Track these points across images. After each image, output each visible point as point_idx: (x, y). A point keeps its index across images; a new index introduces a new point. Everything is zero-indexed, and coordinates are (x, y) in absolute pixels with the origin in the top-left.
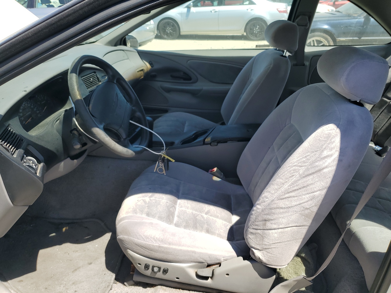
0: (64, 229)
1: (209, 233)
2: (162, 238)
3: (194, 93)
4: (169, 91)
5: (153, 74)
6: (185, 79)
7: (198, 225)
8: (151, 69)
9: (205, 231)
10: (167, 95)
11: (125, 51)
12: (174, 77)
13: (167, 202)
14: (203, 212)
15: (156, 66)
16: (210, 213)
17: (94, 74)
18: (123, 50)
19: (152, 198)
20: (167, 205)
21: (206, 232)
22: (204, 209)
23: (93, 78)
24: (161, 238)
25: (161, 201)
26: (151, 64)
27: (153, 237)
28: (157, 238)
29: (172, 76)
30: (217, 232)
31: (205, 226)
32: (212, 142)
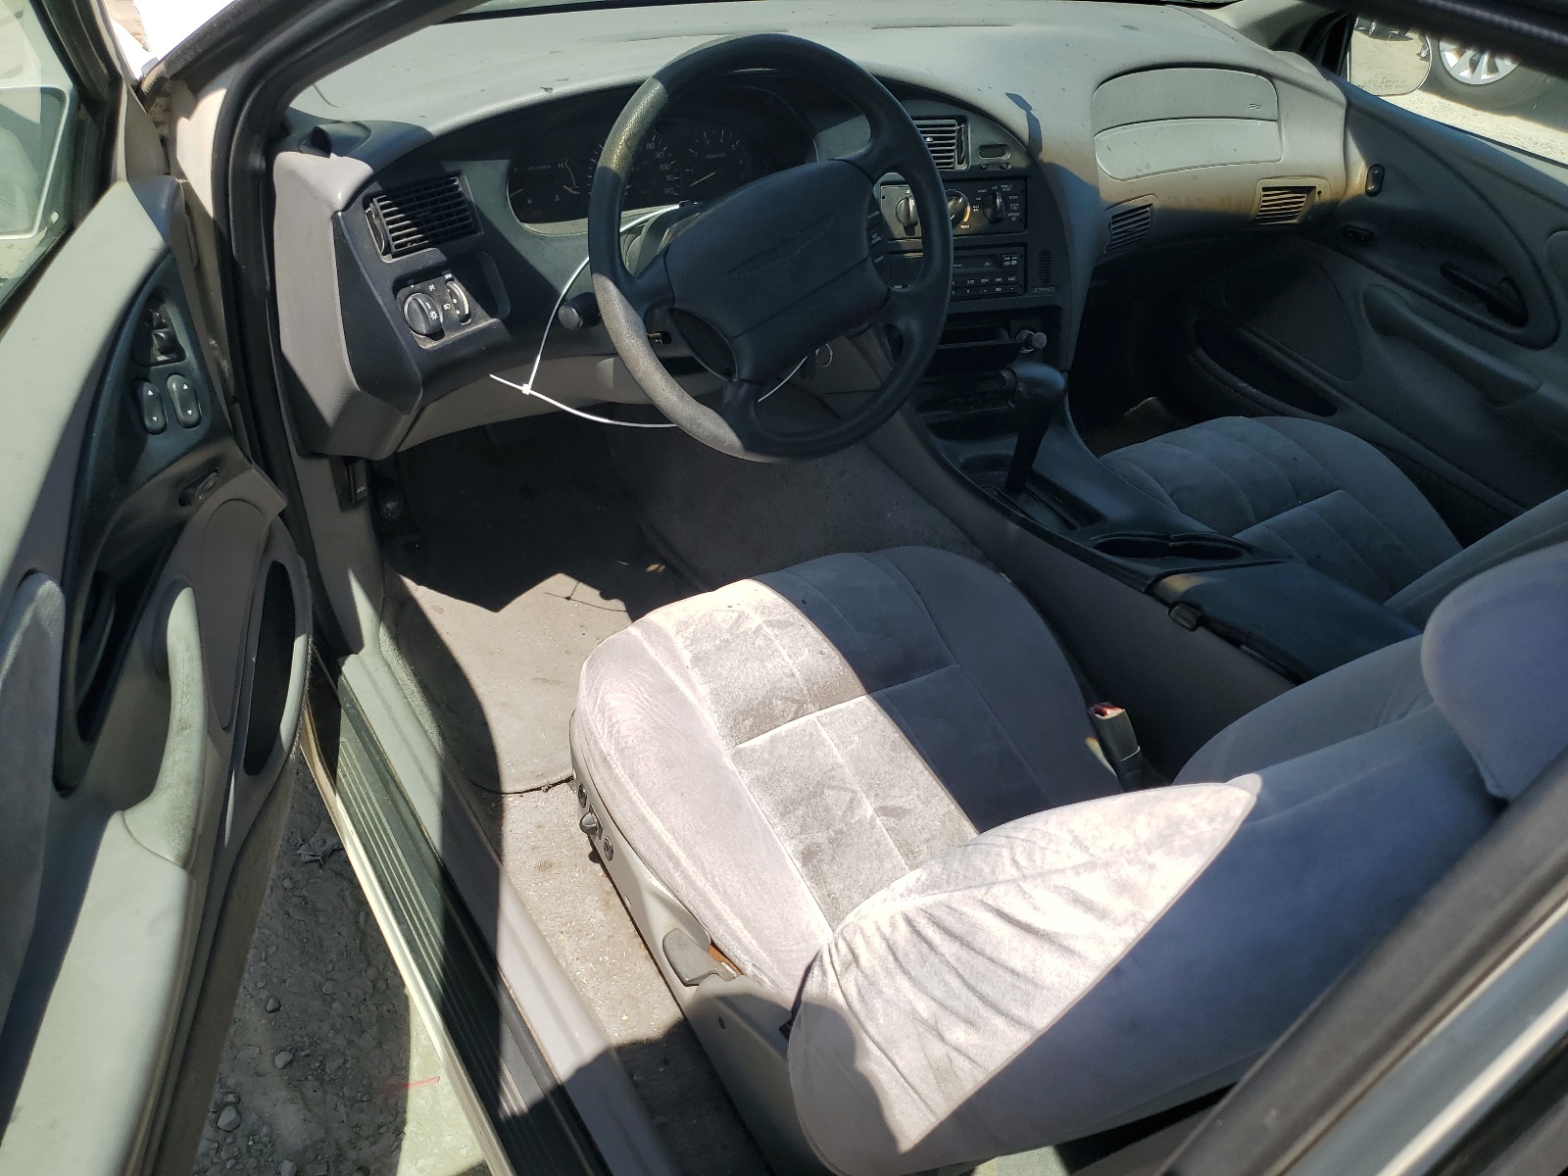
0: (652, 568)
1: (804, 865)
2: (630, 744)
3: (1490, 392)
4: (1389, 327)
5: (1359, 225)
6: (1497, 309)
7: (799, 813)
8: (1357, 199)
9: (801, 847)
10: (1374, 342)
11: (1277, 82)
12: (1452, 279)
13: (793, 675)
14: (877, 795)
15: (1394, 199)
16: (900, 819)
17: (953, 126)
18: (1270, 76)
19: (767, 630)
20: (781, 679)
21: (802, 853)
22: (896, 792)
23: (935, 139)
24: (626, 743)
25: (780, 655)
26: (1377, 174)
27: (614, 720)
28: (618, 732)
29: (1445, 271)
30: (836, 886)
31: (819, 834)
32: (1183, 602)
